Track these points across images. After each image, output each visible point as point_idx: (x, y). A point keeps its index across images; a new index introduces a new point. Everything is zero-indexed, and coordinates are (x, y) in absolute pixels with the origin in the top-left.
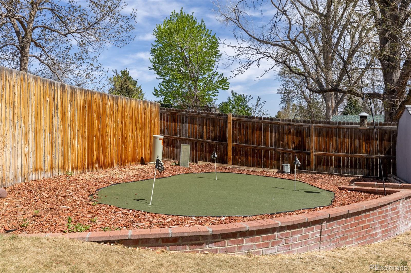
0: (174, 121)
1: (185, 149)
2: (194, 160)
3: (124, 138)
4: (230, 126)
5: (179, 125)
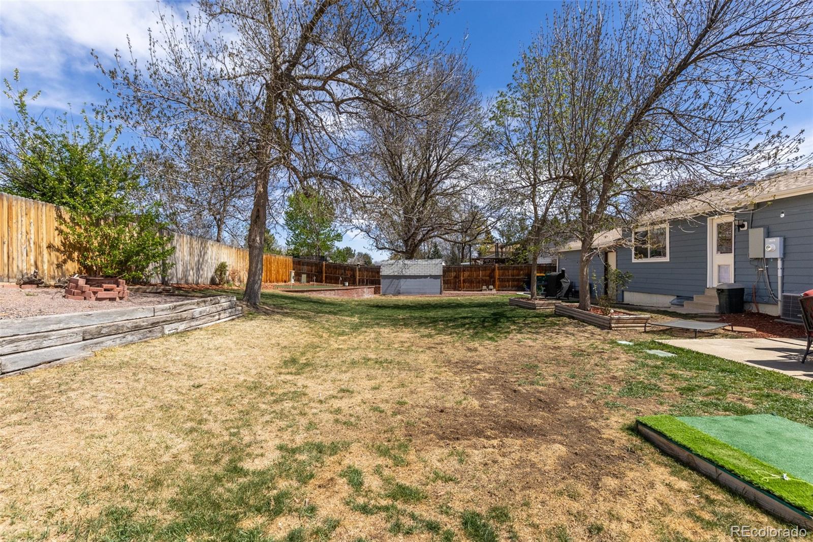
0: (299, 264)
1: (304, 277)
2: (308, 282)
3: (278, 272)
4: (324, 267)
5: (301, 267)
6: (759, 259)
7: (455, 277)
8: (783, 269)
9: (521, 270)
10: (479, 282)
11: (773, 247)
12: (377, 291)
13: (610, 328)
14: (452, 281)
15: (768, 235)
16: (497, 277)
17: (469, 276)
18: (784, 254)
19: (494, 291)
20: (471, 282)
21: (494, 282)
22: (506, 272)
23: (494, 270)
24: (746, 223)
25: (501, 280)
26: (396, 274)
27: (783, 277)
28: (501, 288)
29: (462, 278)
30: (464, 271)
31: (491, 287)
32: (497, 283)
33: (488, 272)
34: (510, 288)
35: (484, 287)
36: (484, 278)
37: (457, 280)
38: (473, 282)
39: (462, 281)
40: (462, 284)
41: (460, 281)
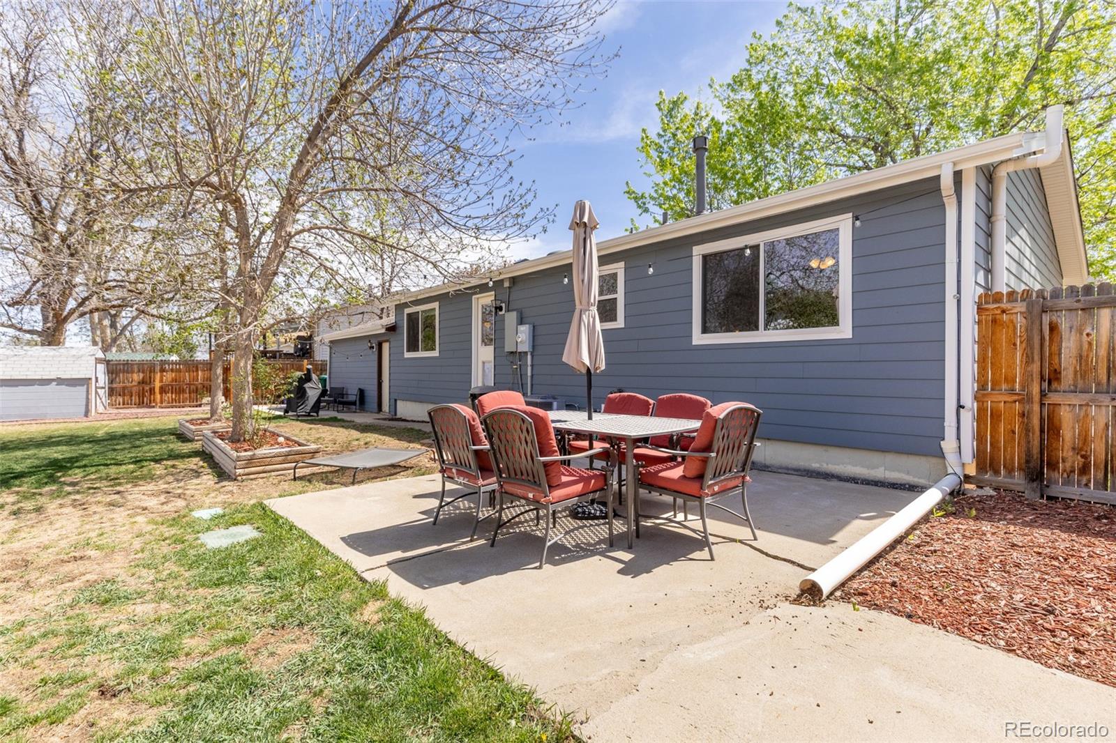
6: (512, 352)
7: (143, 382)
8: (532, 366)
13: (236, 477)
14: (134, 390)
15: (521, 321)
18: (533, 347)
20: (179, 391)
24: (503, 305)
27: (532, 376)
29: (157, 385)
30: (162, 370)
35: (207, 400)
36: (206, 383)
37: (147, 388)
38: (184, 391)
39: (157, 390)
40: (158, 396)
41: (152, 391)
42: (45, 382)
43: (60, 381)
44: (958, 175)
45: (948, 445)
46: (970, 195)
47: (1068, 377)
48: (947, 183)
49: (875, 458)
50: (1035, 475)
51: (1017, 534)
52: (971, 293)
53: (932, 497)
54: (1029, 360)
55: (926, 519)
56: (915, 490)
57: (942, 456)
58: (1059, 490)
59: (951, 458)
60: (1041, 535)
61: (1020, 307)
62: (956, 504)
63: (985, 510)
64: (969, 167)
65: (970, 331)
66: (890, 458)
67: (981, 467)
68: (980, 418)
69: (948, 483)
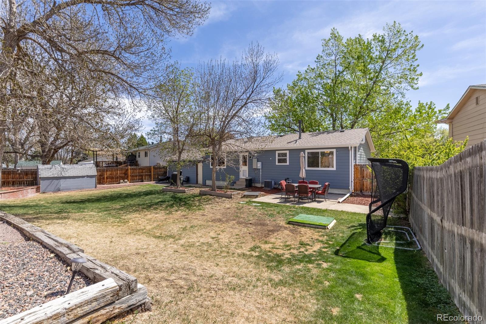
6: (255, 168)
8: (262, 172)
9: (144, 169)
10: (117, 178)
11: (259, 165)
12: (38, 190)
13: (231, 198)
15: (258, 161)
16: (129, 174)
17: (110, 174)
18: (262, 167)
19: (128, 183)
20: (112, 178)
21: (128, 177)
22: (135, 171)
23: (127, 170)
24: (252, 157)
25: (132, 176)
26: (56, 176)
27: (262, 175)
28: (132, 181)
29: (106, 176)
31: (126, 180)
32: (129, 178)
33: (124, 171)
34: (137, 181)
35: (122, 181)
36: (121, 175)
37: (102, 177)
38: (113, 178)
39: (105, 178)
40: (105, 180)
41: (104, 178)
42: (83, 177)
43: (88, 176)
44: (351, 147)
45: (350, 187)
46: (353, 149)
47: (365, 177)
48: (350, 148)
49: (340, 190)
50: (361, 191)
51: (358, 198)
52: (353, 164)
53: (348, 195)
54: (360, 175)
55: (348, 197)
56: (345, 195)
57: (349, 189)
58: (364, 193)
59: (351, 189)
60: (360, 198)
61: (359, 167)
62: (351, 195)
63: (355, 196)
64: (353, 146)
65: (353, 170)
66: (342, 190)
67: (354, 191)
68: (354, 183)
69: (350, 193)
